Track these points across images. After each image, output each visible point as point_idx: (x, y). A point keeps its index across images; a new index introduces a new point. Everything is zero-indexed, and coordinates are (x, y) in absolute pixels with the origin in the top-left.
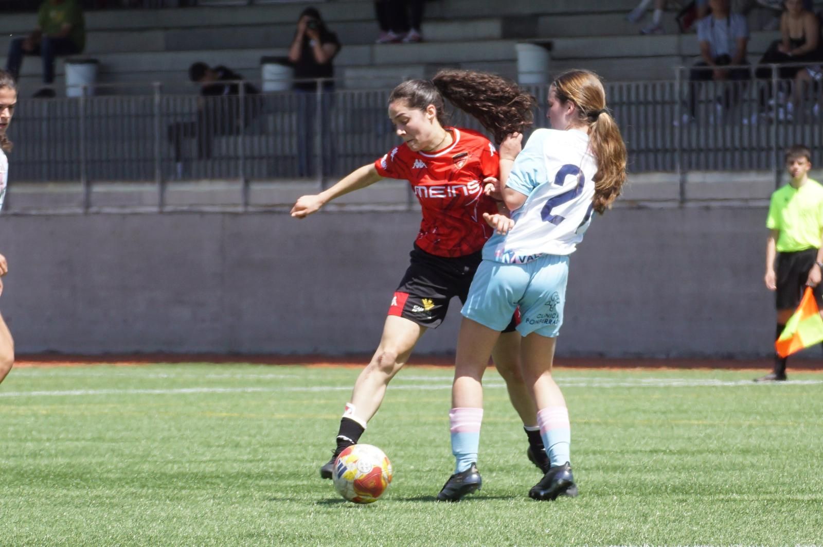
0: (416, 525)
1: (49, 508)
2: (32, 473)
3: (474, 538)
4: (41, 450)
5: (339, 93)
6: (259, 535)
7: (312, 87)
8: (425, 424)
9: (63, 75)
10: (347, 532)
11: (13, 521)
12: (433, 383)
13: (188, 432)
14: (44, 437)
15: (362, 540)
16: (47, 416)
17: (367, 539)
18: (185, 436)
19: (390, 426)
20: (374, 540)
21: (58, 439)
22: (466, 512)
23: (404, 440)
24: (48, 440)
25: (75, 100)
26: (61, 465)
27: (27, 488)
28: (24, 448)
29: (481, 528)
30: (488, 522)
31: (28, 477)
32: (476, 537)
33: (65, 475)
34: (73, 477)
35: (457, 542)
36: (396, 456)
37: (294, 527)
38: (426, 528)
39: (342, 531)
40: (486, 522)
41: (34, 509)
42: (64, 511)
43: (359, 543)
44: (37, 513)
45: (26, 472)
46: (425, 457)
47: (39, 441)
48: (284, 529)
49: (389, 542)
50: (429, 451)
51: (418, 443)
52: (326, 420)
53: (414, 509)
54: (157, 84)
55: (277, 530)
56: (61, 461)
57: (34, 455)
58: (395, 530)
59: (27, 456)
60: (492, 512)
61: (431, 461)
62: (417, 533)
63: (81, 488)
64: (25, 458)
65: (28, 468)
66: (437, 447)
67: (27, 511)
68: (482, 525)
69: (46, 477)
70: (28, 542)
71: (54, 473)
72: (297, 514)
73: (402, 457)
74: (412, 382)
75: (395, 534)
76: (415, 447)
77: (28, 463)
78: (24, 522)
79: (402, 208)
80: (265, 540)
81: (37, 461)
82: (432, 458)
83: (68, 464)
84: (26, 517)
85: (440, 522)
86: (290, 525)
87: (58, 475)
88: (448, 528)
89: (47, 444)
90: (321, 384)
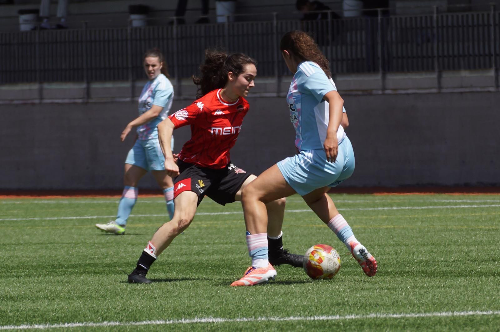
0: (445, 296)
1: (208, 288)
2: (197, 265)
3: (483, 305)
4: (203, 251)
5: (393, 17)
6: (344, 304)
7: (375, 14)
8: (451, 230)
9: (214, 9)
10: (401, 301)
11: (185, 296)
12: (456, 204)
13: (298, 238)
14: (205, 241)
15: (410, 307)
16: (207, 228)
17: (414, 306)
18: (295, 241)
19: (428, 232)
20: (418, 306)
21: (214, 243)
22: (478, 287)
23: (437, 241)
24: (208, 244)
25: (223, 24)
26: (216, 259)
27: (194, 275)
28: (192, 249)
29: (488, 298)
30: (492, 294)
31: (195, 268)
32: (484, 304)
33: (219, 266)
34: (224, 267)
35: (472, 308)
36: (432, 252)
37: (366, 299)
38: (452, 298)
39: (397, 301)
40: (491, 293)
41: (199, 289)
42: (218, 290)
43: (408, 309)
44: (201, 291)
45: (194, 264)
46: (451, 252)
47: (202, 244)
48: (360, 300)
49: (428, 308)
50: (453, 248)
51: (447, 244)
52: (387, 229)
53: (444, 286)
54: (275, 13)
55: (355, 300)
56: (216, 257)
57: (198, 254)
58: (432, 299)
59: (194, 254)
60: (495, 287)
61: (455, 255)
62: (446, 302)
63: (229, 275)
64: (193, 256)
65: (195, 262)
66: (459, 245)
67: (194, 290)
68: (489, 296)
69: (207, 267)
70: (195, 310)
71: (212, 265)
72: (369, 290)
73: (436, 253)
74: (443, 204)
75: (432, 302)
76: (444, 246)
77: (194, 259)
78: (192, 297)
79: (434, 91)
80: (347, 308)
81: (201, 258)
82: (456, 252)
83: (221, 259)
84: (194, 294)
85: (461, 294)
86: (364, 296)
87: (215, 266)
88: (466, 297)
89: (207, 246)
90: (384, 206)
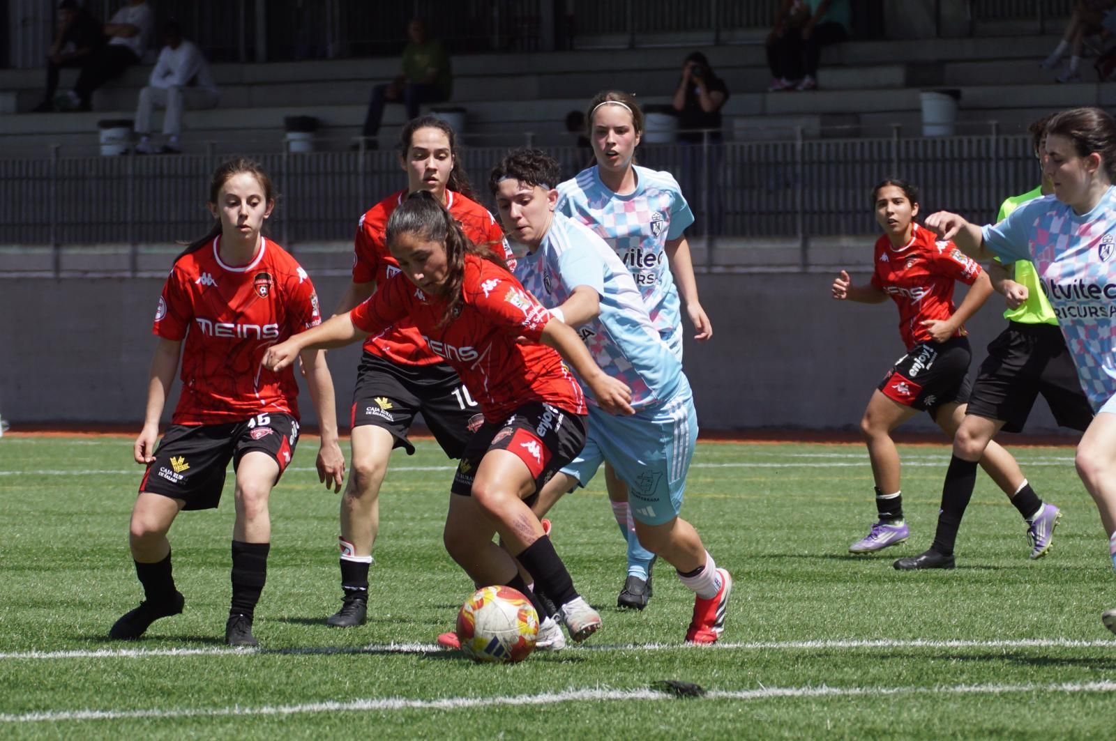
0: (811, 615)
1: (413, 593)
2: (395, 555)
3: (875, 630)
4: (404, 531)
5: (728, 145)
6: (640, 624)
7: (698, 138)
8: (820, 504)
10: (737, 621)
11: (374, 607)
12: (829, 460)
13: (563, 512)
14: (408, 515)
15: (753, 630)
16: (410, 493)
17: (759, 630)
18: (559, 516)
19: (782, 506)
20: (765, 631)
21: (422, 519)
22: (866, 600)
23: (798, 521)
24: (412, 519)
26: (425, 546)
27: (389, 570)
28: (386, 528)
29: (883, 618)
30: (891, 612)
31: (390, 559)
32: (877, 628)
33: (431, 557)
34: (439, 559)
35: (856, 635)
36: (789, 539)
37: (677, 616)
38: (822, 617)
39: (730, 620)
40: (888, 610)
41: (397, 594)
42: (429, 596)
43: (750, 634)
44: (400, 599)
45: (388, 553)
46: (820, 541)
47: (401, 519)
48: (668, 618)
49: (783, 634)
50: (825, 534)
51: (813, 526)
52: (713, 499)
53: (808, 598)
54: (529, 134)
55: (660, 619)
57: (396, 536)
58: (788, 619)
59: (389, 537)
60: (894, 601)
61: (828, 546)
62: (812, 623)
63: (447, 571)
64: (387, 539)
65: (390, 550)
66: (834, 529)
67: (389, 597)
68: (883, 615)
69: (410, 559)
70: (391, 630)
71: (418, 555)
72: (682, 602)
73: (795, 541)
74: (806, 460)
75: (789, 625)
76: (809, 529)
78: (386, 608)
79: (795, 269)
80: (647, 631)
81: (400, 542)
82: (827, 541)
83: (433, 545)
84: (388, 604)
85: (838, 611)
86: (674, 613)
87: (423, 558)
88: (846, 617)
89: (411, 524)
90: (708, 460)
